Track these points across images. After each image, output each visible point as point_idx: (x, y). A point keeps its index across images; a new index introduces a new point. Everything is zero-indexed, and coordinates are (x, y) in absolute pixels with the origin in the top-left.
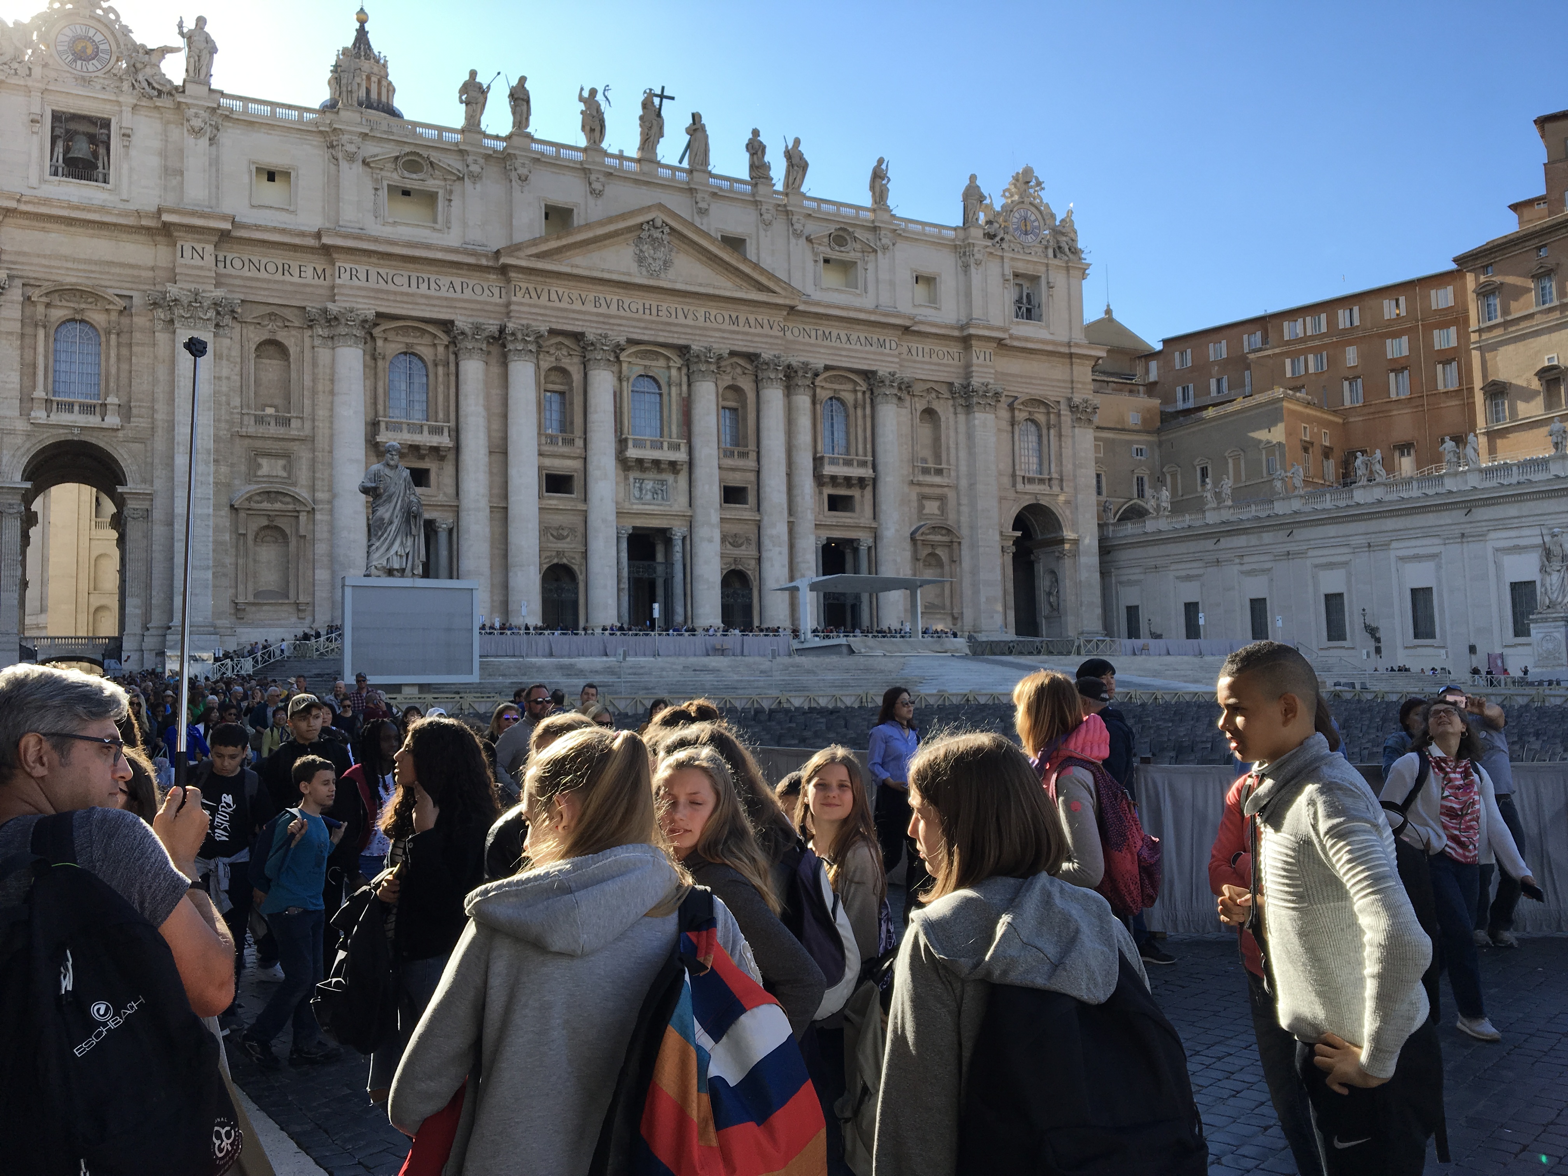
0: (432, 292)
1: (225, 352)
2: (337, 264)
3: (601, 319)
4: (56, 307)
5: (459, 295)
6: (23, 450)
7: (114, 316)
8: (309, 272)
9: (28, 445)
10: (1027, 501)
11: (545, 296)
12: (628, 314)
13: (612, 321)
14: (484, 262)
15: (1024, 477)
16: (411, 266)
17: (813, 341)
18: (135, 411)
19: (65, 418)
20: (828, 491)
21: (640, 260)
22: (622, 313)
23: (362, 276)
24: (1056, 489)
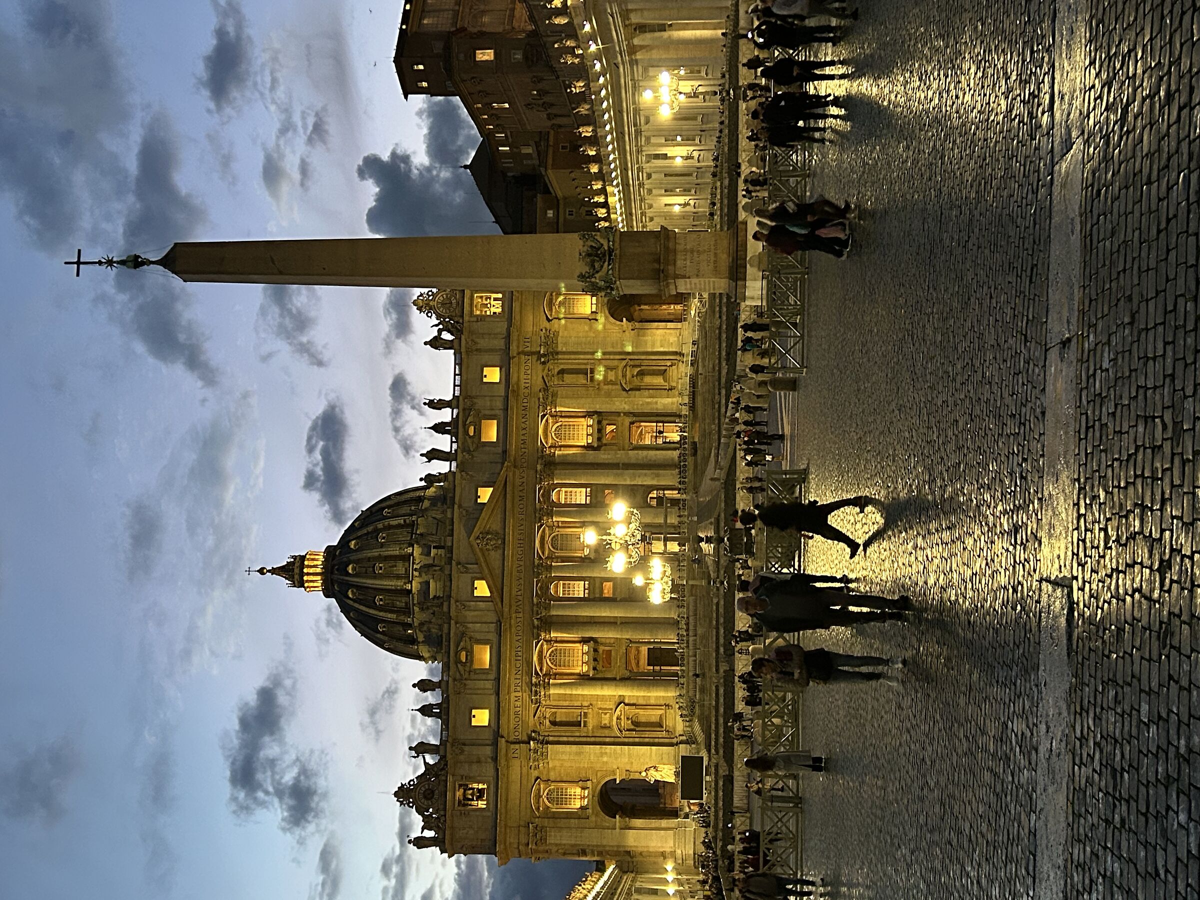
6: (603, 818)
11: (520, 598)
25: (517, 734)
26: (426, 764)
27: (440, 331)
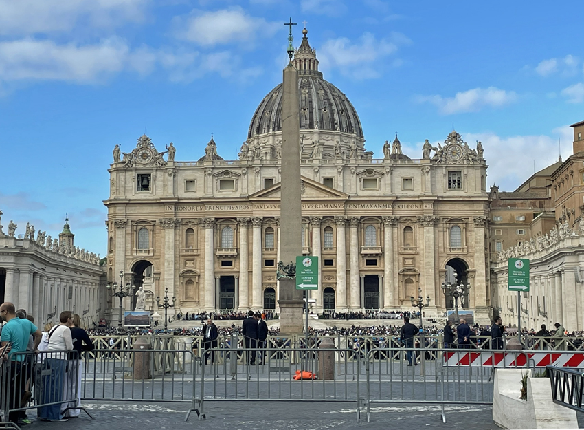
0: (231, 210)
1: (177, 233)
2: (206, 206)
4: (138, 226)
5: (239, 210)
7: (152, 227)
8: (199, 210)
9: (132, 262)
10: (451, 257)
14: (245, 200)
15: (451, 248)
16: (225, 203)
17: (357, 209)
18: (156, 251)
19: (139, 254)
20: (366, 259)
23: (212, 208)
24: (465, 252)
25: (181, 209)
26: (162, 154)
27: (436, 149)
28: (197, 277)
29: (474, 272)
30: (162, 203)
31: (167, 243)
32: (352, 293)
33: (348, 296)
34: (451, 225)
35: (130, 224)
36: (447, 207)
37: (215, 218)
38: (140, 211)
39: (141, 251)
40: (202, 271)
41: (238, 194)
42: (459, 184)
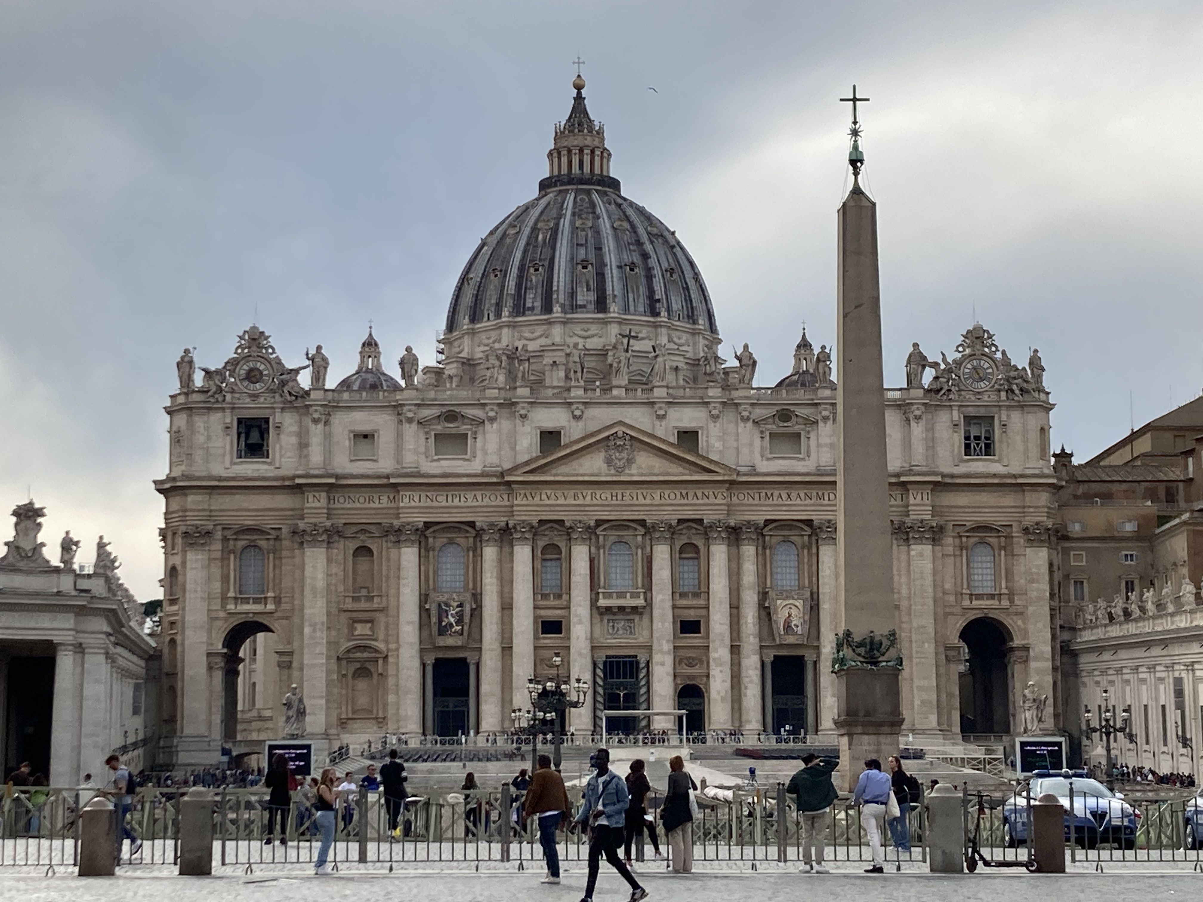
0: (462, 504)
1: (334, 557)
2: (401, 493)
3: (578, 509)
4: (240, 540)
5: (480, 503)
6: (223, 629)
7: (272, 542)
8: (384, 499)
9: (225, 626)
10: (972, 616)
11: (537, 498)
12: (600, 502)
13: (587, 509)
14: (495, 480)
15: (971, 595)
16: (448, 488)
17: (756, 501)
18: (283, 600)
19: (245, 607)
21: (609, 462)
22: (595, 502)
23: (417, 499)
24: (1005, 603)
25: (342, 500)
26: (297, 371)
27: (935, 365)
28: (380, 662)
29: (1026, 648)
30: (300, 486)
31: (308, 581)
32: (744, 699)
33: (736, 706)
34: (973, 540)
35: (219, 535)
36: (962, 499)
37: (425, 523)
38: (245, 505)
39: (246, 601)
40: (392, 646)
41: (476, 466)
42: (988, 446)
